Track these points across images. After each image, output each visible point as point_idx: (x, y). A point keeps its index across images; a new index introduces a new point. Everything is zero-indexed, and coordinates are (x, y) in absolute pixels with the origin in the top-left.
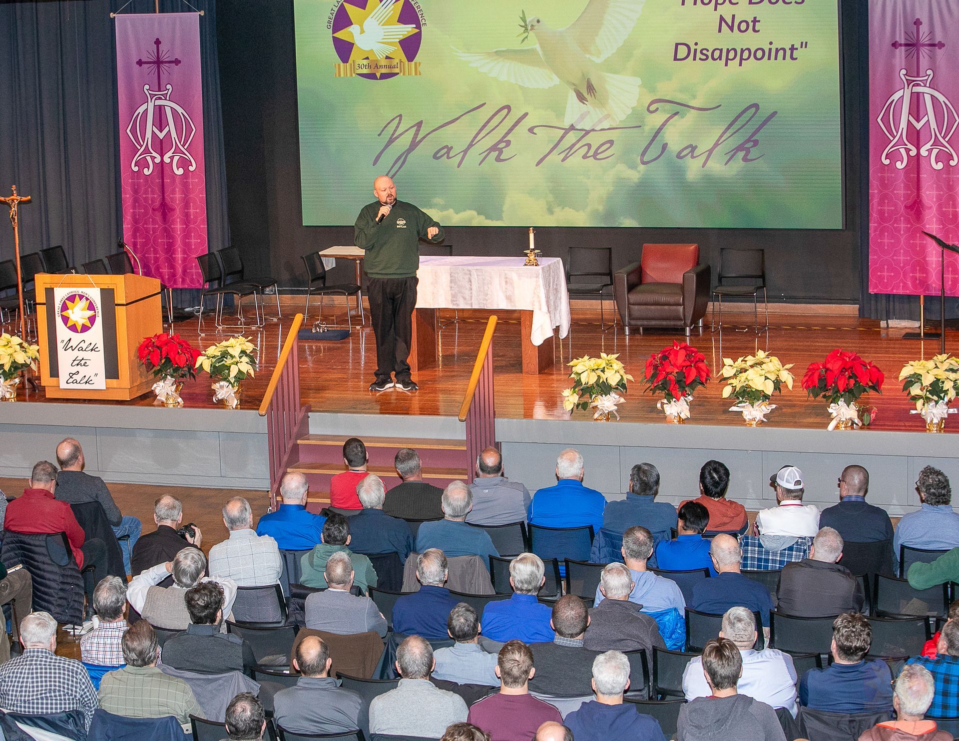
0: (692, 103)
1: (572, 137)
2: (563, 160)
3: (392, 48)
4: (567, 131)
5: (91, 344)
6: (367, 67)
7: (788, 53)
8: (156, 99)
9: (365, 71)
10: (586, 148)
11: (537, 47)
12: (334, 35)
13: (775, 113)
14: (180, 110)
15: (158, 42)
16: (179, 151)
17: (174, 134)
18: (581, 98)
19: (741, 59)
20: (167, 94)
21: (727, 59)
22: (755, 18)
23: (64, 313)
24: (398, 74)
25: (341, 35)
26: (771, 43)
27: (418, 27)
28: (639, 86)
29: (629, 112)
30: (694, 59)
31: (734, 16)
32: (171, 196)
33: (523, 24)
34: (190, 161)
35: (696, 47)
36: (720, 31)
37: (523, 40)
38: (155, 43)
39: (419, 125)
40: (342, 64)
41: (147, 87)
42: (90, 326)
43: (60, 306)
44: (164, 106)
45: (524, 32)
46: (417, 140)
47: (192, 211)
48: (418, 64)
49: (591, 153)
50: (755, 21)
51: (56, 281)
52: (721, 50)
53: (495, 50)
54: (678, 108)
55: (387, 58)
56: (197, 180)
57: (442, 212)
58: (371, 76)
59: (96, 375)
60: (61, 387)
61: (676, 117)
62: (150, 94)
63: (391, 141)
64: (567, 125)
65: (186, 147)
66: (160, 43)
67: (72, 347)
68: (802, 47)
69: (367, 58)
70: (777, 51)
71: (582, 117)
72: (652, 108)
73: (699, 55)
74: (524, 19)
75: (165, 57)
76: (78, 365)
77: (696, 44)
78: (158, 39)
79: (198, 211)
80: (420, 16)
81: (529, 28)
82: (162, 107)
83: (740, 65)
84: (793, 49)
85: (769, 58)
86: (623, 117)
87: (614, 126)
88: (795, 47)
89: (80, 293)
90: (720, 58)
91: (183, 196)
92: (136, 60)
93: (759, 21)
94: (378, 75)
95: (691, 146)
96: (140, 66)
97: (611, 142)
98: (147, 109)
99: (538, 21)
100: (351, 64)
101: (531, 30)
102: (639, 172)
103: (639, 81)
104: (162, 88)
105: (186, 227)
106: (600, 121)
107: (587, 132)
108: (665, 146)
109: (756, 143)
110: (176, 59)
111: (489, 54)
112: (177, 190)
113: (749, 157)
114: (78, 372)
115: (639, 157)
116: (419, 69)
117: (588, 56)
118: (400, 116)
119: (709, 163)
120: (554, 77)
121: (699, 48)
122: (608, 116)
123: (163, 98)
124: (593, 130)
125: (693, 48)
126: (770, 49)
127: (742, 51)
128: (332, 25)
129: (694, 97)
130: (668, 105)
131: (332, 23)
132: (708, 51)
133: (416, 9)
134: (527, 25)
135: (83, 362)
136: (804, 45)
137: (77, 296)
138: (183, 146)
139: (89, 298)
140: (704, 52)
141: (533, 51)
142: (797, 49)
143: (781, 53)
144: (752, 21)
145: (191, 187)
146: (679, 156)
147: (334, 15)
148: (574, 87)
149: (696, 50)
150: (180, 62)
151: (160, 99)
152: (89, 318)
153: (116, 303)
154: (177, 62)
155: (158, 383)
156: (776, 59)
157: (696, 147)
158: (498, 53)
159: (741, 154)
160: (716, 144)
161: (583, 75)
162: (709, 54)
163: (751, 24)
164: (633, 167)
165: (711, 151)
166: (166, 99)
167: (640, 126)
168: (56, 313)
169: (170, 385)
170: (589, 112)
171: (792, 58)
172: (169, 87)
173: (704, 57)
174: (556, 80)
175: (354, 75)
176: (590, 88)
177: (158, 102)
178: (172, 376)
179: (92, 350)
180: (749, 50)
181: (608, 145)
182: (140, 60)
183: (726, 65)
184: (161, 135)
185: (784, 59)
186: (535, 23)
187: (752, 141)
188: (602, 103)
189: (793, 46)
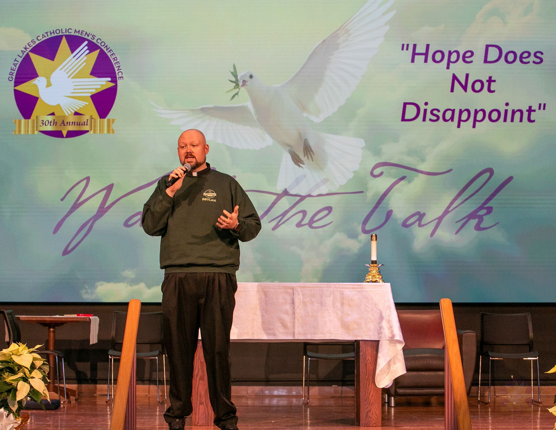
0: (422, 167)
1: (285, 203)
2: (274, 229)
3: (82, 104)
4: (279, 197)
6: (52, 124)
7: (526, 115)
9: (49, 128)
10: (301, 215)
11: (249, 104)
12: (17, 88)
13: (510, 179)
18: (297, 160)
19: (475, 120)
21: (460, 120)
22: (490, 78)
24: (87, 131)
25: (25, 88)
26: (507, 104)
27: (114, 80)
28: (362, 148)
29: (351, 176)
30: (424, 120)
31: (467, 76)
33: (234, 79)
35: (426, 107)
36: (452, 90)
37: (233, 97)
39: (109, 188)
40: (23, 120)
45: (235, 88)
46: (106, 205)
48: (111, 122)
49: (306, 221)
50: (490, 81)
52: (453, 111)
53: (200, 107)
54: (405, 172)
55: (76, 114)
57: (131, 286)
58: (57, 134)
61: (403, 182)
63: (76, 206)
64: (279, 190)
68: (540, 109)
69: (53, 114)
70: (514, 112)
71: (297, 181)
72: (377, 172)
73: (429, 116)
74: (235, 74)
77: (426, 104)
80: (116, 69)
81: (241, 84)
83: (474, 126)
84: (530, 110)
85: (505, 120)
86: (344, 181)
87: (334, 191)
88: (533, 109)
90: (452, 119)
93: (494, 81)
94: (65, 133)
95: (418, 213)
97: (329, 209)
99: (251, 77)
100: (34, 121)
101: (243, 86)
102: (360, 242)
103: (362, 143)
106: (317, 186)
107: (302, 198)
108: (389, 214)
109: (490, 210)
111: (192, 110)
113: (482, 226)
115: (361, 226)
116: (113, 126)
117: (305, 115)
118: (88, 179)
119: (439, 232)
120: (267, 137)
121: (429, 108)
122: (325, 181)
124: (309, 196)
125: (422, 108)
126: (506, 111)
127: (476, 112)
128: (14, 77)
129: (423, 160)
130: (394, 170)
131: (15, 74)
132: (439, 111)
133: (112, 61)
134: (237, 80)
136: (542, 106)
140: (435, 112)
141: (243, 109)
142: (534, 111)
143: (517, 115)
144: (487, 81)
146: (405, 225)
147: (18, 66)
148: (289, 148)
149: (425, 111)
156: (512, 120)
157: (424, 214)
158: (204, 110)
159: (474, 222)
160: (446, 212)
161: (300, 134)
162: (440, 114)
163: (486, 84)
164: (353, 236)
165: (440, 219)
167: (362, 192)
170: (305, 176)
171: (530, 120)
173: (435, 118)
174: (269, 141)
175: (36, 132)
176: (308, 150)
180: (483, 111)
181: (326, 212)
183: (459, 126)
185: (521, 120)
186: (247, 78)
187: (486, 208)
188: (320, 166)
189: (530, 107)
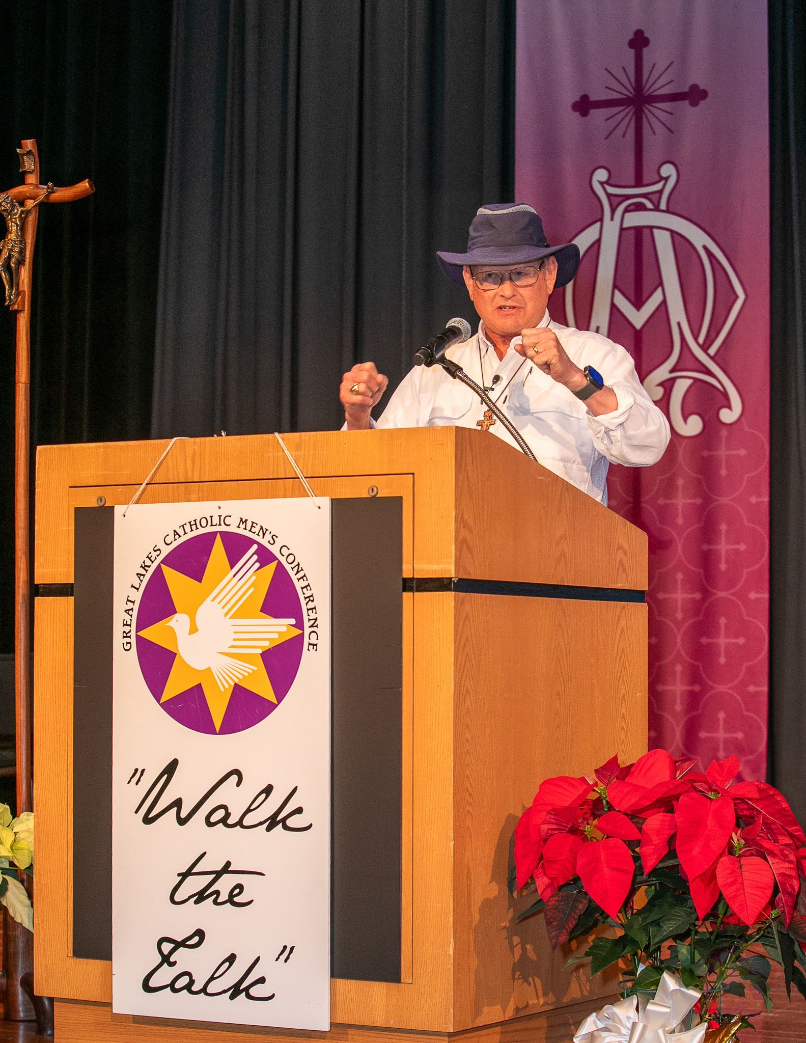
5: (268, 790)
8: (627, 210)
14: (699, 238)
15: (639, 42)
16: (691, 363)
17: (677, 313)
20: (661, 192)
23: (149, 634)
32: (661, 501)
34: (725, 395)
38: (632, 44)
41: (601, 175)
42: (270, 696)
43: (137, 596)
44: (651, 228)
47: (723, 547)
51: (125, 476)
56: (743, 452)
59: (286, 952)
60: (117, 1009)
62: (609, 196)
65: (712, 351)
66: (645, 42)
67: (178, 803)
75: (659, 84)
76: (200, 897)
78: (639, 33)
79: (742, 547)
82: (646, 232)
89: (233, 529)
91: (698, 501)
92: (570, 96)
96: (584, 114)
98: (598, 242)
104: (648, 173)
105: (703, 600)
110: (694, 87)
112: (680, 482)
114: (200, 933)
123: (649, 205)
135: (225, 885)
137: (218, 540)
138: (705, 347)
139: (275, 550)
145: (723, 472)
150: (704, 94)
151: (640, 207)
152: (268, 656)
153: (407, 573)
154: (695, 95)
155: (608, 1009)
166: (657, 209)
168: (118, 630)
169: (675, 1023)
172: (668, 170)
177: (635, 219)
178: (688, 977)
179: (272, 822)
182: (585, 98)
184: (638, 318)
